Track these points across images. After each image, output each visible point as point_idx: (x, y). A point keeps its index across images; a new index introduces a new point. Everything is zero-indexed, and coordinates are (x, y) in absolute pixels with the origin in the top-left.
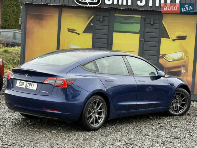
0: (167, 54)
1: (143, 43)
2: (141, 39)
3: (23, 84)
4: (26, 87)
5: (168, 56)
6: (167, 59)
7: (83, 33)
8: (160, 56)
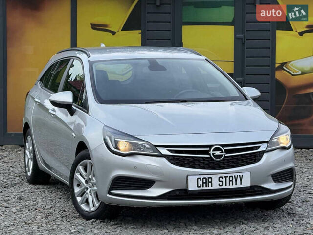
0: (290, 62)
1: (243, 44)
2: (238, 35)
5: (292, 65)
6: (290, 71)
7: (123, 30)
8: (277, 65)
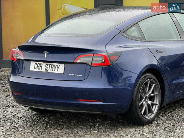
3: (41, 67)
4: (46, 70)
